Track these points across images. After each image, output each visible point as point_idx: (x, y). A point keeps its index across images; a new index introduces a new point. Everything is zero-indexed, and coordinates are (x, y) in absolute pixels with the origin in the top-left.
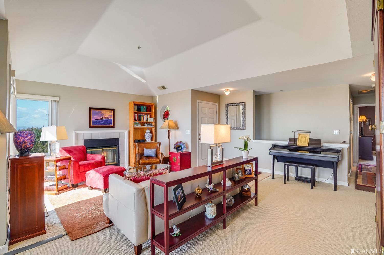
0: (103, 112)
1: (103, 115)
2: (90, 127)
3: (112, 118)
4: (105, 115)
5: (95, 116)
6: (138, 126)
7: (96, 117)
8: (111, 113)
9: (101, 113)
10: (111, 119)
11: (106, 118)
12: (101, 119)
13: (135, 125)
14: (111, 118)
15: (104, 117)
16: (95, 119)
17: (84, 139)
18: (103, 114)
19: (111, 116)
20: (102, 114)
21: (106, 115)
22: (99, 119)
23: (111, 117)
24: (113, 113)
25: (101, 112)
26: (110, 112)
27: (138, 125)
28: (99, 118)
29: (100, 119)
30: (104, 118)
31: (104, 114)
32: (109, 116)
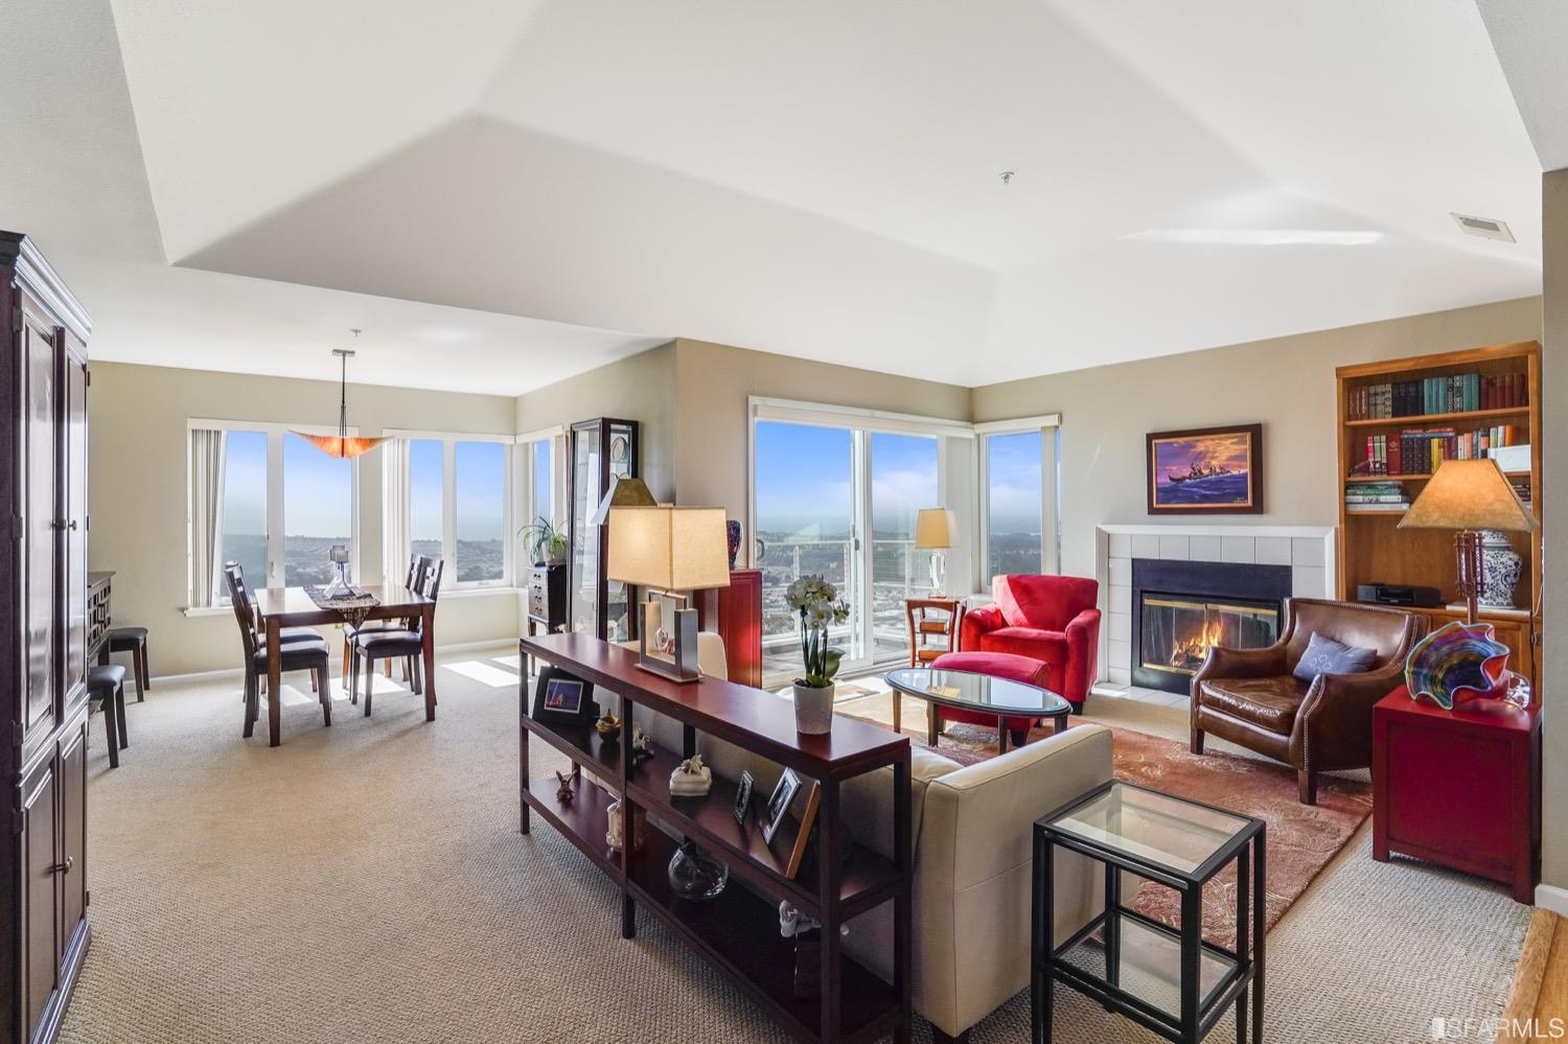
0: (1204, 444)
1: (1202, 460)
2: (1152, 511)
3: (1247, 470)
4: (1213, 458)
5: (1168, 465)
6: (1377, 502)
7: (1174, 468)
8: (1243, 447)
9: (1194, 450)
10: (1242, 471)
11: (1218, 470)
12: (1195, 474)
13: (1360, 499)
14: (1240, 467)
15: (1206, 467)
16: (1171, 479)
17: (1134, 557)
18: (1201, 452)
19: (1239, 458)
20: (1200, 456)
21: (1216, 455)
22: (1185, 478)
23: (1243, 463)
24: (1247, 446)
25: (1195, 447)
26: (1235, 440)
27: (1382, 498)
28: (1187, 472)
29: (1190, 478)
30: (1206, 472)
31: (1208, 452)
32: (1231, 458)
